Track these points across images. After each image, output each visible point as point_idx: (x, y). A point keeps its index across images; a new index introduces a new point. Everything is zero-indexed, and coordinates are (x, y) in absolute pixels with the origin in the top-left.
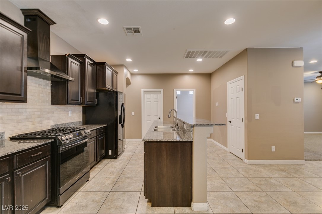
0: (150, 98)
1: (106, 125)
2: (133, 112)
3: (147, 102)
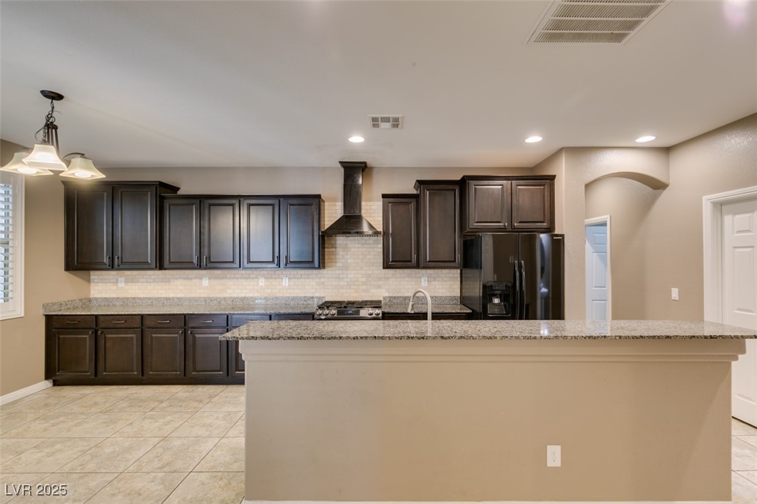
1: (469, 311)
2: (677, 289)
3: (735, 247)
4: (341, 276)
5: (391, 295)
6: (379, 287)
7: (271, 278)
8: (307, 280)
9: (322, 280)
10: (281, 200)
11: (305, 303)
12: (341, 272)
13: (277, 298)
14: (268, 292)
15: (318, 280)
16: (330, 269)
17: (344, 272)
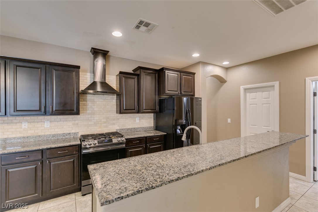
0: (255, 99)
1: (166, 134)
2: (230, 119)
3: (250, 104)
4: (90, 119)
5: (120, 128)
6: (114, 124)
7: (34, 122)
8: (65, 122)
9: (76, 122)
10: (47, 66)
11: (64, 137)
12: (90, 116)
13: (39, 136)
14: (30, 133)
15: (74, 122)
16: (83, 114)
17: (92, 116)
